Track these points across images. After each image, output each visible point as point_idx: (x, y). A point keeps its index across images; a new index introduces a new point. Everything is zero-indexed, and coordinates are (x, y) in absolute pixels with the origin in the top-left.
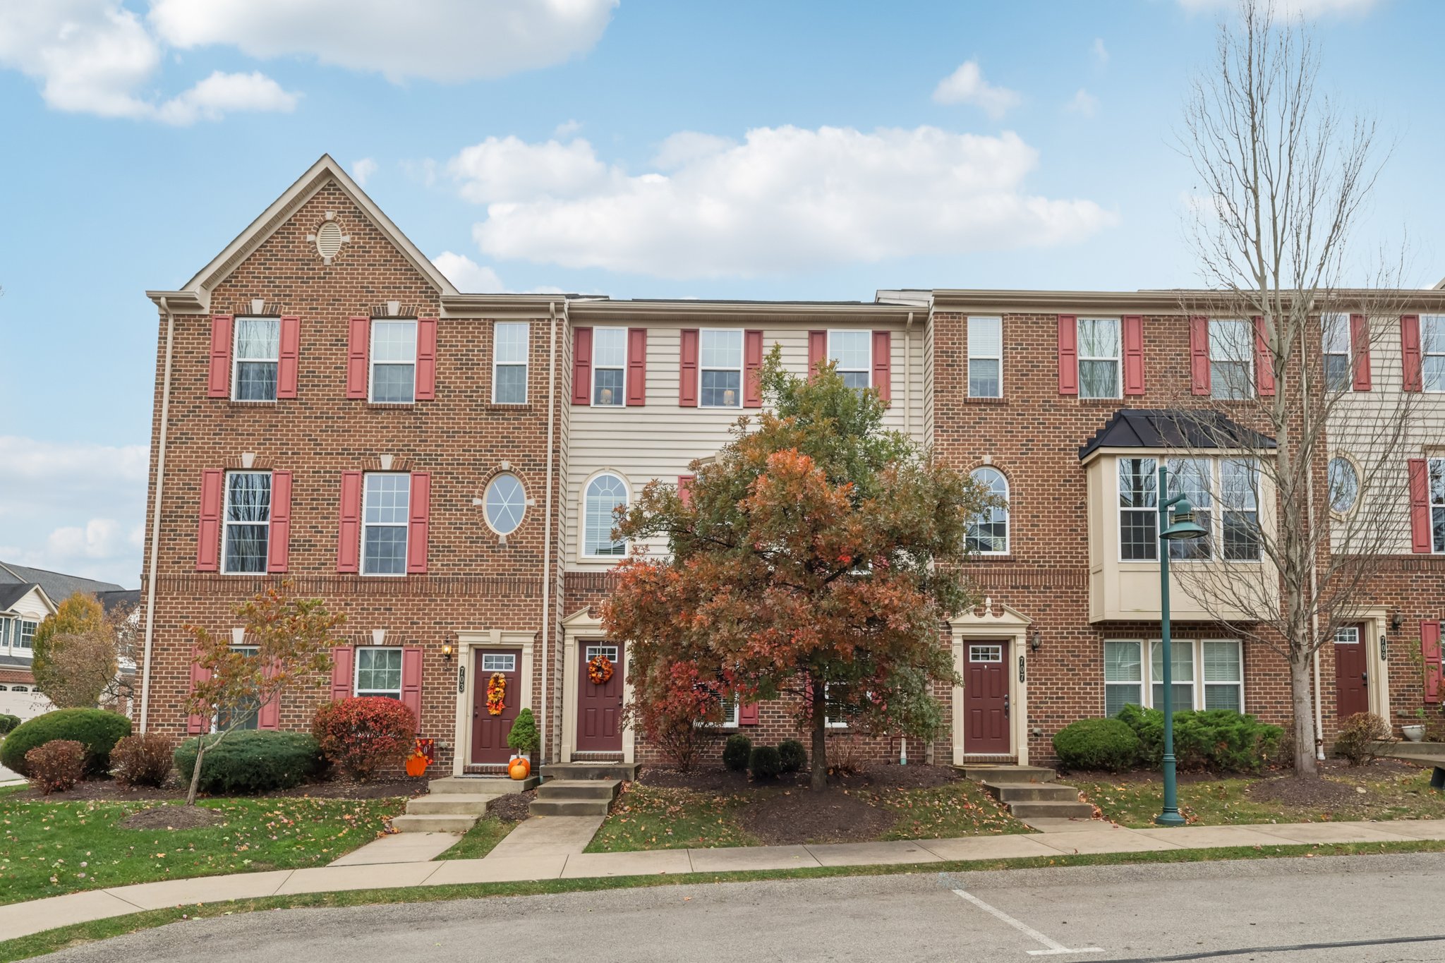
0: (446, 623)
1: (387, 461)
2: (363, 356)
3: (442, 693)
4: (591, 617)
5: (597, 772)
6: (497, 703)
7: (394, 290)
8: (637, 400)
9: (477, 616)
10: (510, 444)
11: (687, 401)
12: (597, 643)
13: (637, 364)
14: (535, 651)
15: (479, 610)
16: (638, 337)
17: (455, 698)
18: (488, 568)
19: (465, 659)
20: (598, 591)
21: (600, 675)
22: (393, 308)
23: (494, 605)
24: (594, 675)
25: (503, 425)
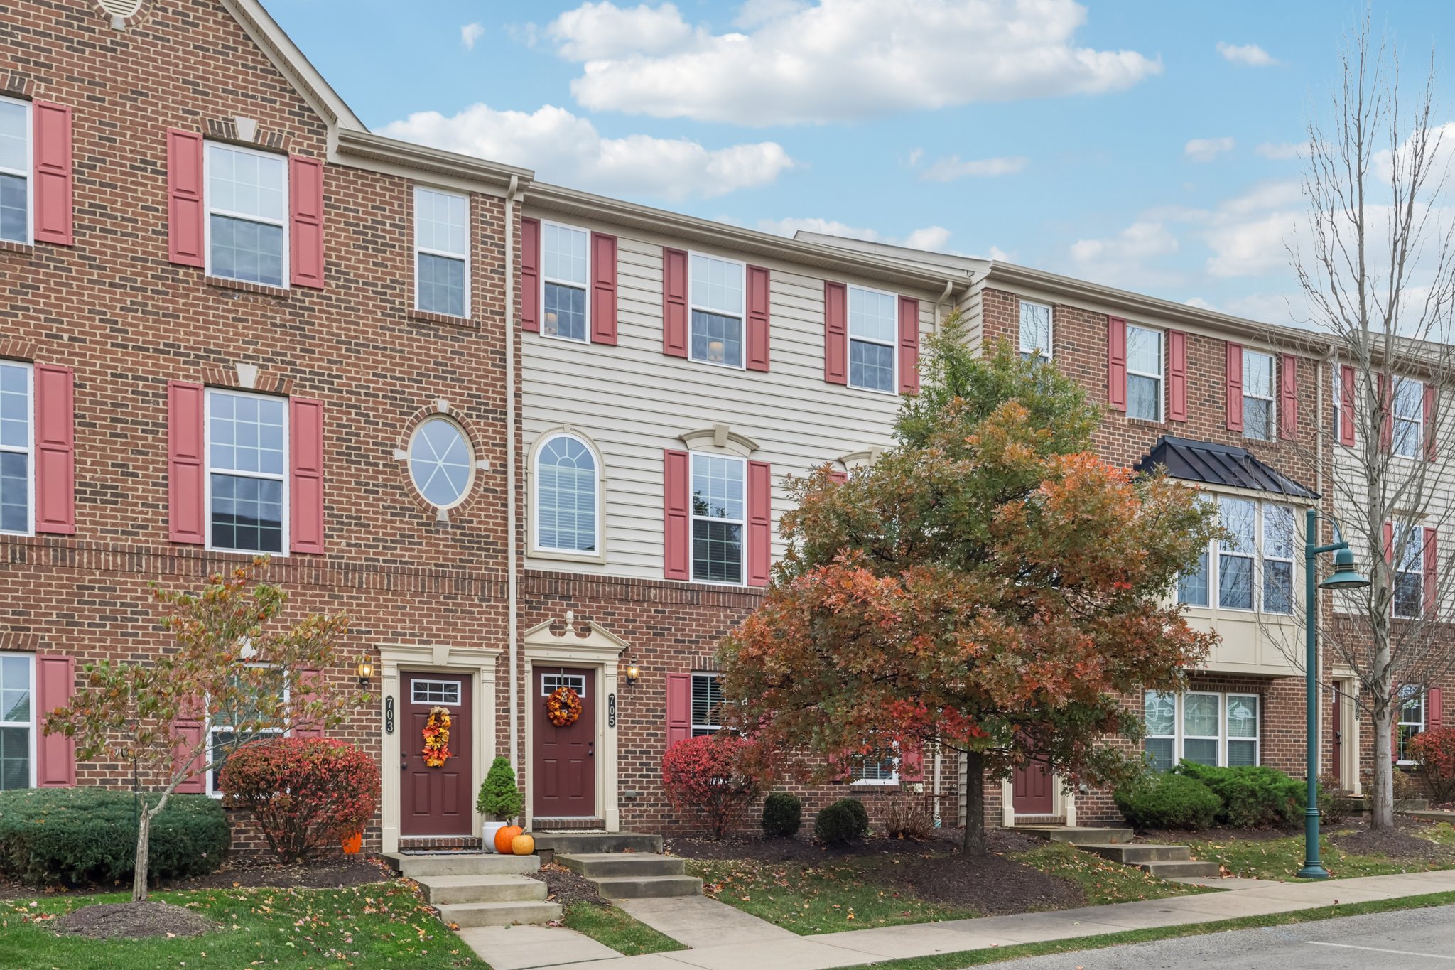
0: (358, 632)
1: (248, 375)
2: (193, 196)
3: (357, 734)
4: (554, 634)
5: (614, 843)
6: (439, 750)
7: (247, 100)
8: (606, 336)
9: (408, 624)
10: (449, 375)
11: (674, 349)
12: (557, 670)
13: (605, 285)
14: (497, 678)
15: (410, 615)
16: (604, 247)
17: (380, 742)
18: (421, 555)
19: (391, 687)
20: (562, 598)
21: (565, 714)
22: (246, 128)
23: (433, 610)
24: (557, 713)
25: (438, 346)
